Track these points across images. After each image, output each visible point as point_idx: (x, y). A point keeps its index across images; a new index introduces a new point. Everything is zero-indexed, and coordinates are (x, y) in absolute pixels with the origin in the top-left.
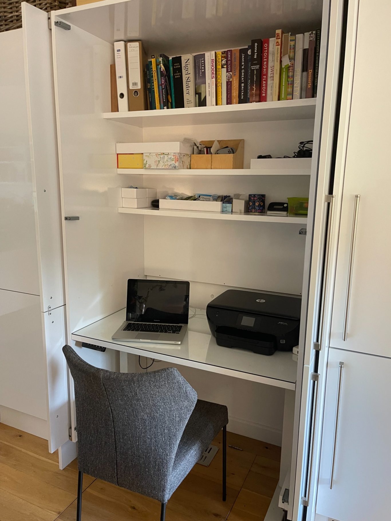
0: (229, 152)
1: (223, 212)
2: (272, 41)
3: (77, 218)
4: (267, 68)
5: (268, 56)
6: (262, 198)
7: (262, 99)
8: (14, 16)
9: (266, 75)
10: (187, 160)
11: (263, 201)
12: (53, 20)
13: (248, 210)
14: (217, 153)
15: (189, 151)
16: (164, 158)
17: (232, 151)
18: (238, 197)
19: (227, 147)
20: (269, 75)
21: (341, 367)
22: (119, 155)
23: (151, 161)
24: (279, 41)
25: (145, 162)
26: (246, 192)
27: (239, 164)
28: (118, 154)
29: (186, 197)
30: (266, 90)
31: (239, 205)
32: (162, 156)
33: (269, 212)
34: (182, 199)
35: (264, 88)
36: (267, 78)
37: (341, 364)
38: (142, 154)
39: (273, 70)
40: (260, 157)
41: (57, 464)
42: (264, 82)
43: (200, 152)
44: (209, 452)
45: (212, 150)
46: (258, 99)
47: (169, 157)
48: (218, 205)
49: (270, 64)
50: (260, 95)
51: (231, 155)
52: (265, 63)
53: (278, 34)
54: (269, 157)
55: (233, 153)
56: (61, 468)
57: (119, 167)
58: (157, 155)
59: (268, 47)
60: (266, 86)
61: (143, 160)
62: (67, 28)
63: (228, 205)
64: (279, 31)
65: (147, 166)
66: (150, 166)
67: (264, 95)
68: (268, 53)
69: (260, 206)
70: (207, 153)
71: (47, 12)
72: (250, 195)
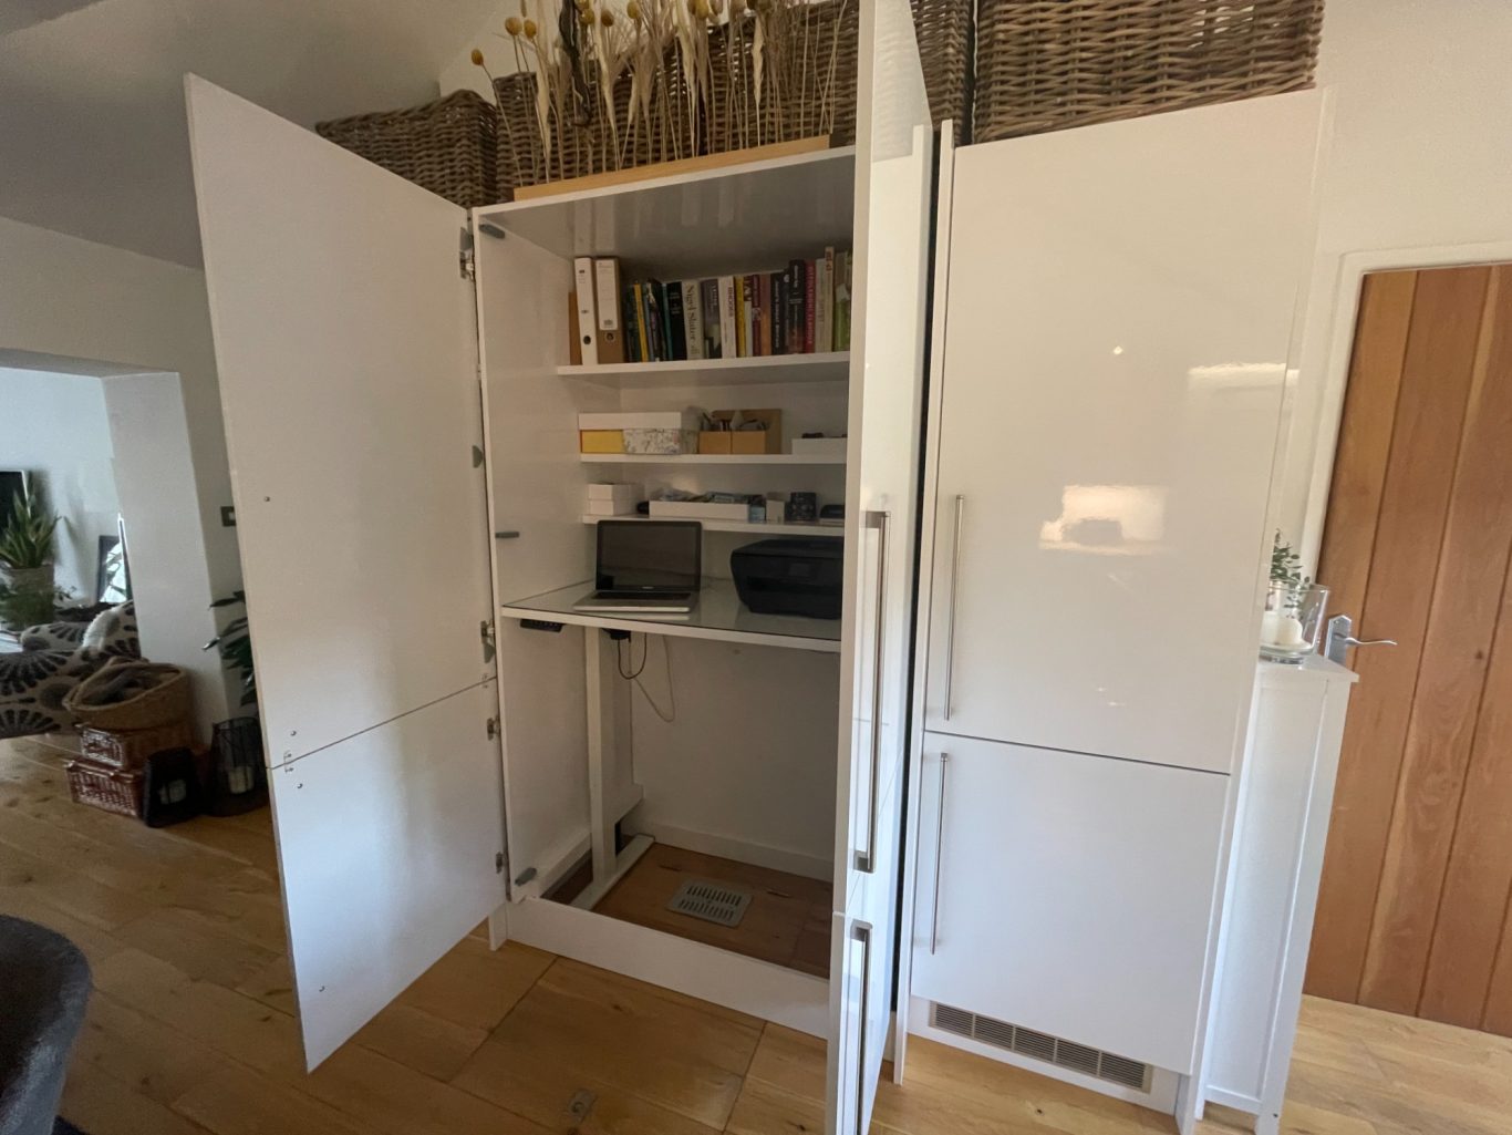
0: (759, 429)
1: (751, 519)
2: (821, 264)
3: (516, 535)
4: (814, 304)
5: (814, 284)
6: (811, 497)
7: (806, 348)
9: (813, 312)
10: (692, 440)
11: (814, 504)
12: (476, 222)
13: (789, 517)
14: (739, 429)
15: (694, 426)
16: (656, 437)
17: (764, 427)
18: (775, 497)
19: (754, 421)
20: (817, 314)
21: (944, 761)
22: (584, 434)
23: (635, 442)
24: (831, 263)
25: (626, 443)
26: (787, 489)
27: (775, 447)
28: (581, 431)
29: (690, 497)
30: (814, 335)
31: (776, 509)
32: (653, 435)
33: (822, 521)
34: (684, 500)
35: (810, 334)
36: (814, 318)
37: (944, 755)
38: (621, 430)
39: (822, 306)
40: (806, 436)
42: (810, 324)
43: (713, 428)
44: (737, 904)
45: (732, 425)
46: (801, 349)
47: (665, 435)
48: (742, 510)
49: (819, 297)
50: (805, 342)
51: (762, 434)
52: (810, 295)
53: (829, 253)
54: (819, 435)
55: (765, 429)
56: (493, 947)
57: (584, 450)
58: (647, 432)
59: (814, 271)
60: (814, 329)
61: (623, 441)
62: (500, 235)
63: (761, 509)
64: (830, 250)
65: (630, 449)
66: (634, 449)
67: (810, 342)
68: (814, 279)
69: (808, 511)
70: (725, 429)
71: (467, 208)
72: (793, 495)
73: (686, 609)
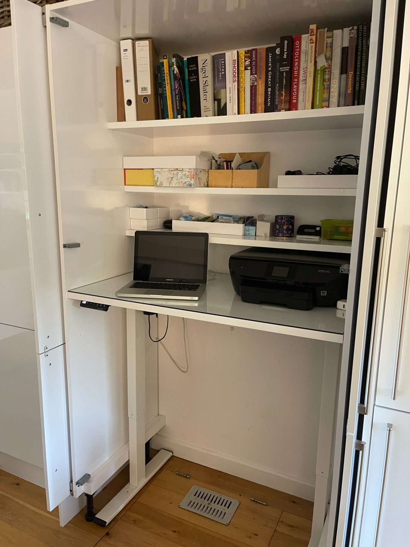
0: (253, 168)
1: (245, 235)
2: (305, 38)
3: (78, 245)
4: (299, 70)
5: (299, 55)
6: (291, 219)
7: (292, 106)
8: (5, 11)
9: (298, 78)
10: (204, 176)
11: (292, 224)
12: (48, 16)
13: (274, 234)
14: (238, 168)
15: (206, 166)
16: (177, 174)
17: (257, 166)
18: (262, 218)
19: (250, 161)
20: (301, 78)
21: (389, 431)
23: (162, 178)
24: (314, 38)
25: (156, 179)
26: (272, 212)
27: (264, 183)
28: (125, 169)
29: (202, 217)
30: (297, 96)
31: (264, 228)
32: (175, 172)
33: (299, 237)
34: (198, 220)
35: (294, 94)
36: (298, 82)
37: (390, 426)
38: (153, 169)
39: (305, 73)
40: (288, 173)
41: (57, 519)
42: (295, 86)
43: (219, 167)
44: (228, 508)
45: (233, 165)
46: (287, 107)
47: (184, 173)
48: (239, 228)
49: (302, 65)
50: (290, 102)
51: (256, 171)
52: (296, 64)
53: (312, 31)
54: (298, 173)
55: (258, 168)
57: (126, 184)
58: (170, 170)
59: (300, 45)
60: (298, 92)
61: (154, 177)
62: (65, 24)
63: (251, 228)
64: (313, 27)
65: (158, 184)
66: (161, 184)
67: (294, 101)
68: (300, 52)
69: (288, 229)
70: (227, 168)
71: (42, 7)
72: (276, 217)
73: (196, 298)
